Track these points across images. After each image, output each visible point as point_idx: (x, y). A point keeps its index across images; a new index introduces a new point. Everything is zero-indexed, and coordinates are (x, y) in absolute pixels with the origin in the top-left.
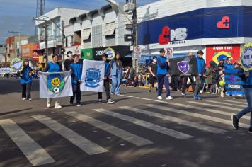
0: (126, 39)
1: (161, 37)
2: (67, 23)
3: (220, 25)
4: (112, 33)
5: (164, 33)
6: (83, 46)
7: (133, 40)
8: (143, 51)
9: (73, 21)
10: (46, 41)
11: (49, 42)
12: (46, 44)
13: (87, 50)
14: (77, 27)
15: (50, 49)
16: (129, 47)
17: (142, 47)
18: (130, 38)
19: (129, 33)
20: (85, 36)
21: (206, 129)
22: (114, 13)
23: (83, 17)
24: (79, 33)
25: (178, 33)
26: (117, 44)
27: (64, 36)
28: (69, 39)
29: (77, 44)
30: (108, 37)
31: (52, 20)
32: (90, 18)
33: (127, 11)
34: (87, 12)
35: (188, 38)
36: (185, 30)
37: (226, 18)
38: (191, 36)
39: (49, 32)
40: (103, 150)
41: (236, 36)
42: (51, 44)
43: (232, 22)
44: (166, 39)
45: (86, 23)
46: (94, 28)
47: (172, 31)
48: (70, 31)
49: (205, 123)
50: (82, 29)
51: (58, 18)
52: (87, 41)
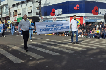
0: (37, 14)
1: (51, 13)
2: (11, 6)
3: (75, 8)
4: (30, 11)
5: (53, 12)
6: (18, 17)
7: (40, 14)
8: (44, 19)
9: (14, 6)
10: (2, 14)
11: (3, 15)
12: (2, 16)
13: (20, 18)
14: (15, 8)
15: (3, 18)
16: (38, 17)
17: (44, 17)
18: (38, 13)
19: (38, 11)
20: (19, 12)
21: (67, 51)
22: (31, 2)
23: (18, 4)
24: (16, 11)
25: (58, 11)
26: (33, 16)
27: (10, 12)
28: (12, 14)
29: (15, 15)
30: (29, 13)
31: (4, 5)
32: (21, 4)
33: (37, 2)
34: (20, 2)
35: (63, 13)
36: (61, 10)
37: (78, 5)
38: (64, 13)
39: (3, 10)
40: (22, 61)
41: (82, 13)
42: (4, 16)
43: (80, 7)
44: (54, 14)
45: (19, 7)
46: (23, 9)
47: (56, 10)
48: (12, 10)
49: (67, 48)
50: (17, 9)
51: (7, 4)
52: (20, 14)
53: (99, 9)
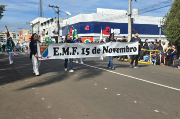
3: (86, 29)
9: (42, 24)
18: (56, 33)
23: (45, 23)
29: (43, 35)
30: (53, 32)
33: (55, 22)
36: (76, 30)
37: (88, 26)
38: (78, 32)
45: (47, 26)
46: (49, 28)
50: (45, 28)
51: (39, 22)
52: (47, 34)
53: (112, 29)
